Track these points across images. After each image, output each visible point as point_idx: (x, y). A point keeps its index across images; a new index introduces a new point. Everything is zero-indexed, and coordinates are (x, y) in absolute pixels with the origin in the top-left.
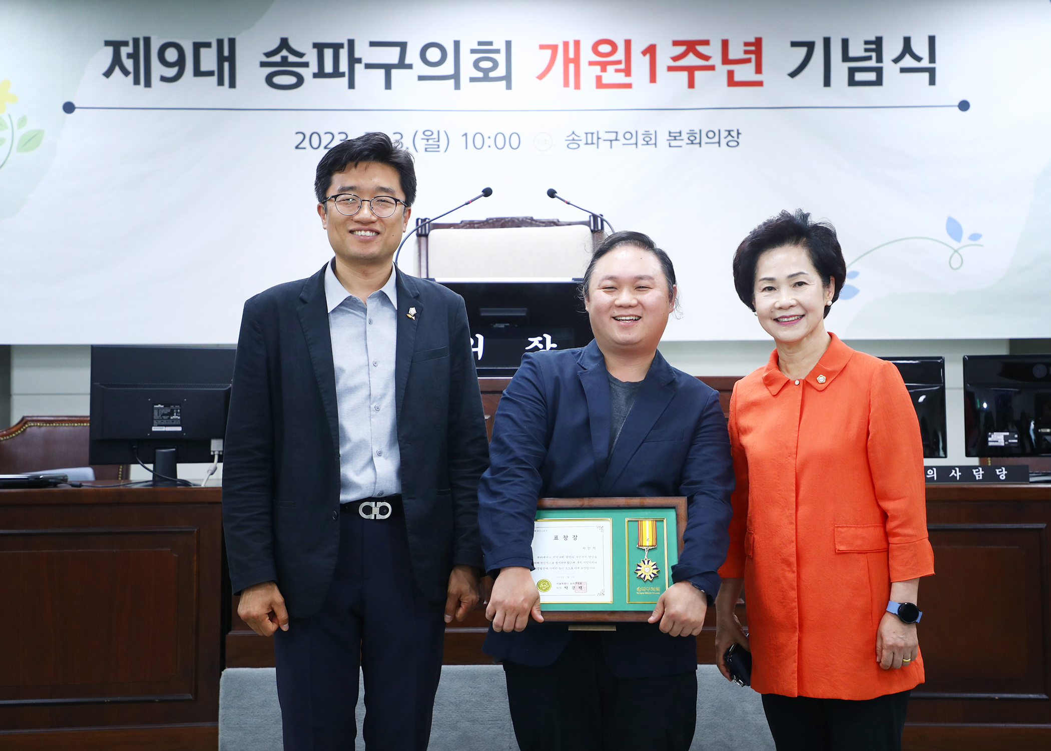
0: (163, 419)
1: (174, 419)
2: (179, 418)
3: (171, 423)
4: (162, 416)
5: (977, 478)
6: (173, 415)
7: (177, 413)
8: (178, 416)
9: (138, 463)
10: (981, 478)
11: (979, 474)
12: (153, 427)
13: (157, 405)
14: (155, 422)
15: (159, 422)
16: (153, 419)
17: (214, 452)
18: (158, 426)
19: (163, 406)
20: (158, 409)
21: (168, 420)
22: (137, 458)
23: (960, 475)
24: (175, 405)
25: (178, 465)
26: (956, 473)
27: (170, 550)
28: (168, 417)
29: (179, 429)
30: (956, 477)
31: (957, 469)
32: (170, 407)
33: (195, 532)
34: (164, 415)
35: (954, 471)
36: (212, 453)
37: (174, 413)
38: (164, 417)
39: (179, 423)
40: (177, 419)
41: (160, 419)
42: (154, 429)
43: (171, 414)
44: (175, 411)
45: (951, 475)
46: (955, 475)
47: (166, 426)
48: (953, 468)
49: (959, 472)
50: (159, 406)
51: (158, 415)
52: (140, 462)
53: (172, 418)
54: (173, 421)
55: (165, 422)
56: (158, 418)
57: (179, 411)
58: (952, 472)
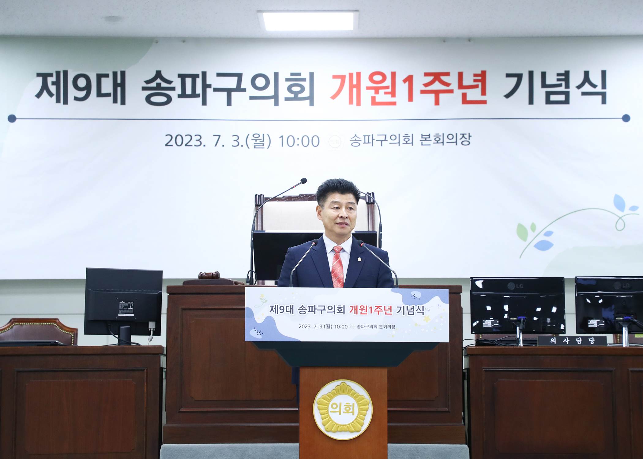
0: (124, 309)
1: (130, 310)
2: (133, 309)
3: (129, 312)
4: (124, 308)
5: (578, 343)
6: (130, 307)
7: (132, 306)
8: (132, 308)
9: (111, 334)
10: (580, 343)
11: (579, 341)
12: (119, 314)
13: (121, 301)
14: (120, 311)
15: (122, 311)
16: (119, 309)
17: (150, 329)
18: (122, 313)
19: (124, 302)
20: (122, 304)
21: (127, 310)
22: (110, 331)
23: (569, 342)
24: (130, 302)
25: (132, 336)
26: (566, 340)
27: (131, 380)
28: (127, 308)
29: (133, 315)
30: (567, 342)
31: (567, 338)
32: (128, 303)
33: (146, 370)
34: (125, 307)
35: (565, 339)
36: (149, 330)
37: (130, 306)
38: (125, 308)
39: (133, 312)
40: (131, 310)
41: (122, 310)
42: (120, 315)
43: (128, 307)
44: (130, 305)
45: (564, 342)
46: (566, 341)
47: (125, 313)
48: (565, 337)
49: (569, 340)
50: (122, 302)
51: (122, 307)
52: (112, 334)
53: (129, 309)
54: (129, 311)
55: (125, 311)
56: (122, 309)
57: (132, 305)
58: (564, 340)
